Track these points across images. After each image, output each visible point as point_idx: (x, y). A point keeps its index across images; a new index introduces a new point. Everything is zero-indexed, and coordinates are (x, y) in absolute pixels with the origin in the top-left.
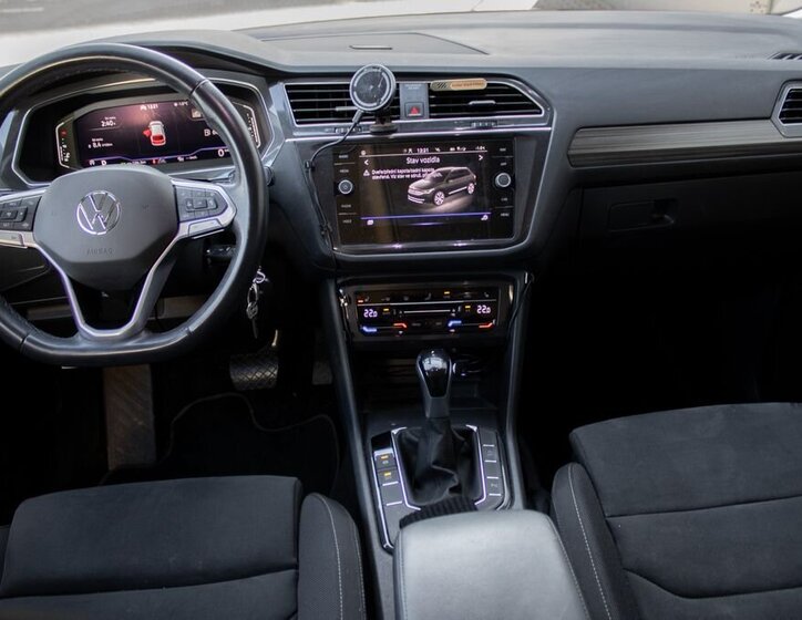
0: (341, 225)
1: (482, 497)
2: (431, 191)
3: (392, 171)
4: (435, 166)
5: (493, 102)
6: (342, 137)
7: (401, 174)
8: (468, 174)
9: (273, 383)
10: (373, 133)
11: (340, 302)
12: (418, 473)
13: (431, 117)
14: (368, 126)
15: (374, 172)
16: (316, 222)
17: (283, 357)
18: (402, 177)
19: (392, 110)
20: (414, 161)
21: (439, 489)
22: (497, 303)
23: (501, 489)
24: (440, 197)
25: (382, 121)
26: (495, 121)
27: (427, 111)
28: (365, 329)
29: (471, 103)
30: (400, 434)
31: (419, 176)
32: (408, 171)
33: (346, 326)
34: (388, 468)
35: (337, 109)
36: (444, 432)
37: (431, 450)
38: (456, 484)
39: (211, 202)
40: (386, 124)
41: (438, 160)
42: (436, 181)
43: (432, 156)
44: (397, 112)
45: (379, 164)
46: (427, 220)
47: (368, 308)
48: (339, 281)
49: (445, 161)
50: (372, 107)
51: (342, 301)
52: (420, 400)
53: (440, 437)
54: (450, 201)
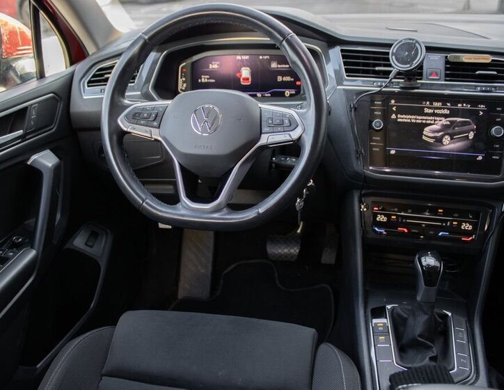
0: (371, 151)
1: (453, 369)
2: (440, 134)
3: (413, 117)
4: (446, 116)
5: (495, 73)
6: (379, 89)
7: (419, 119)
8: (471, 124)
9: (295, 258)
10: (401, 88)
11: (361, 208)
12: (404, 341)
13: (446, 80)
14: (399, 82)
15: (399, 116)
16: (353, 147)
17: (305, 241)
18: (420, 121)
19: (417, 73)
20: (431, 111)
21: (419, 356)
22: (477, 223)
23: (468, 363)
24: (446, 140)
25: (410, 80)
26: (495, 87)
27: (443, 75)
28: (376, 229)
29: (477, 73)
30: (393, 309)
31: (433, 122)
32: (425, 118)
33: (363, 226)
34: (382, 333)
35: (377, 68)
36: (430, 313)
37: (418, 325)
38: (435, 354)
39: (286, 121)
40: (412, 82)
41: (448, 112)
42: (445, 127)
43: (444, 109)
44: (421, 74)
45: (401, 111)
46: (435, 155)
47: (381, 214)
48: (363, 192)
49: (454, 113)
50: (406, 67)
51: (363, 206)
52: (414, 288)
53: (425, 317)
54: (454, 143)
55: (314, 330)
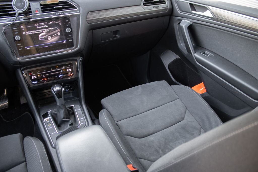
0: (19, 51)
1: (79, 125)
2: (46, 36)
3: (33, 31)
4: (46, 28)
5: (61, 6)
6: (13, 22)
7: (36, 32)
8: (57, 29)
9: (8, 106)
10: (24, 20)
11: (23, 76)
12: (59, 123)
13: (42, 13)
14: (22, 17)
15: (27, 32)
16: (10, 51)
17: (9, 97)
18: (36, 33)
19: (28, 12)
20: (40, 27)
21: (66, 126)
22: (73, 67)
23: (84, 121)
24: (49, 38)
25: (26, 15)
26: (63, 12)
27: (40, 10)
28: (33, 82)
29: (54, 7)
30: (51, 112)
31: (42, 32)
32: (38, 31)
33: (27, 83)
34: (49, 123)
35: (10, 13)
36: (64, 108)
37: (61, 115)
38: (71, 123)
40: (28, 16)
41: (47, 26)
42: (47, 33)
43: (45, 25)
44: (31, 12)
45: (28, 30)
46: (47, 45)
47: (33, 76)
48: (22, 69)
49: (50, 26)
50: (22, 10)
51: (24, 75)
52: (55, 101)
53: (63, 110)
54: (53, 38)
55: (19, 134)
